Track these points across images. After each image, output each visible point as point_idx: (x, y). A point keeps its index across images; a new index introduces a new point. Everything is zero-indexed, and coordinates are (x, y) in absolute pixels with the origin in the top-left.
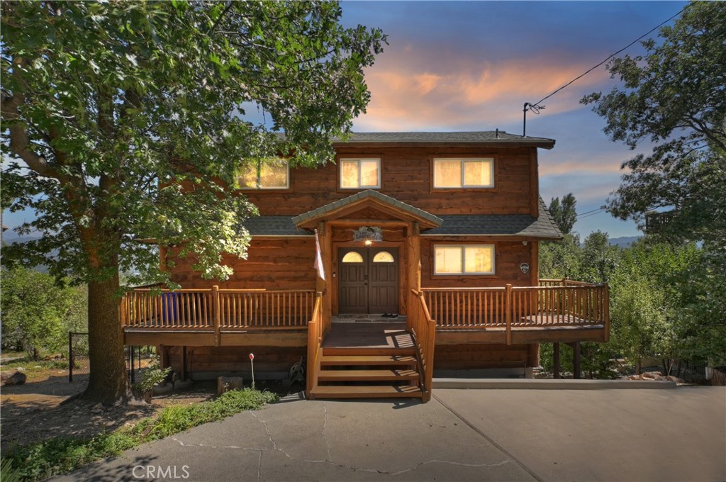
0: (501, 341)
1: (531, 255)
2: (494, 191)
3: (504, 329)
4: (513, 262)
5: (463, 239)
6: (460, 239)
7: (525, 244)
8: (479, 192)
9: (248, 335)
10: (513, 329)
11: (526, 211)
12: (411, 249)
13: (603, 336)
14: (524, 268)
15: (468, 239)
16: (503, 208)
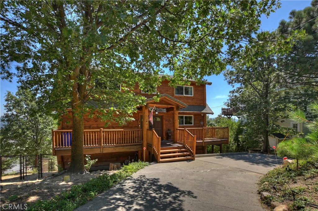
0: (201, 145)
1: (204, 119)
2: (194, 97)
3: (202, 141)
4: (199, 121)
5: (185, 113)
6: (184, 113)
7: (202, 115)
8: (189, 97)
9: (115, 148)
10: (205, 141)
11: (203, 105)
12: (176, 115)
13: (227, 142)
14: (202, 123)
15: (187, 113)
16: (196, 103)
